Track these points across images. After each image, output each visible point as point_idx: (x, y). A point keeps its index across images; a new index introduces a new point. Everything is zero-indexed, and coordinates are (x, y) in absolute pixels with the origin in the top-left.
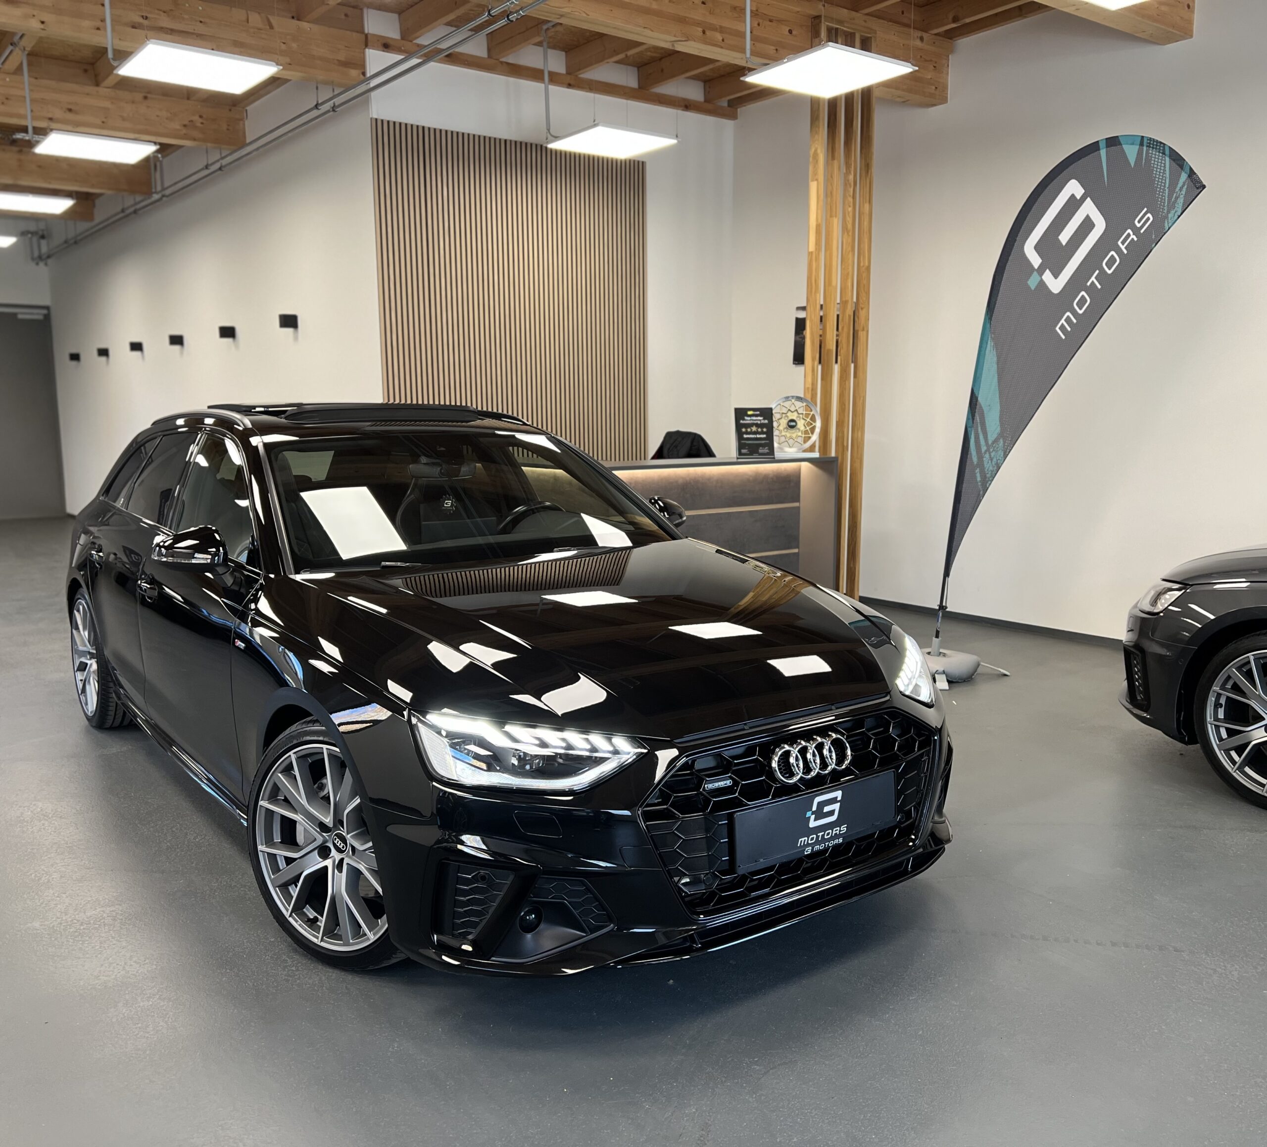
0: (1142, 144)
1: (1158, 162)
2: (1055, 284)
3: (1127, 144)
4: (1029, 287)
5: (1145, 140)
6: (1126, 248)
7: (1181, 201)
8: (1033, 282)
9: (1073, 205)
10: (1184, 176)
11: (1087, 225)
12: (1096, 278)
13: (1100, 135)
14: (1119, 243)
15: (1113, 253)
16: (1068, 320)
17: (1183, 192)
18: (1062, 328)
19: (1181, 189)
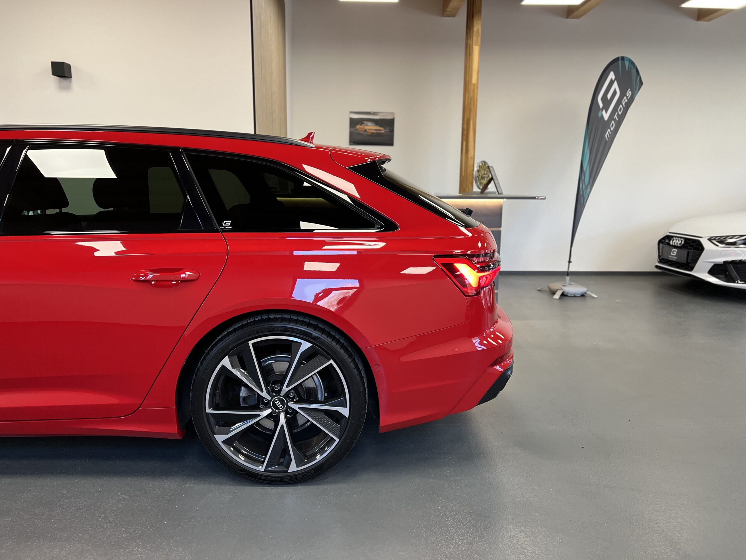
0: (629, 62)
1: (633, 70)
2: (606, 116)
3: (626, 61)
4: (598, 116)
5: (631, 61)
6: (625, 104)
7: (638, 88)
8: (600, 115)
9: (612, 83)
10: (638, 78)
11: (615, 93)
12: (617, 116)
13: (620, 55)
14: (623, 102)
15: (621, 106)
16: (609, 133)
17: (638, 84)
18: (607, 136)
19: (638, 83)
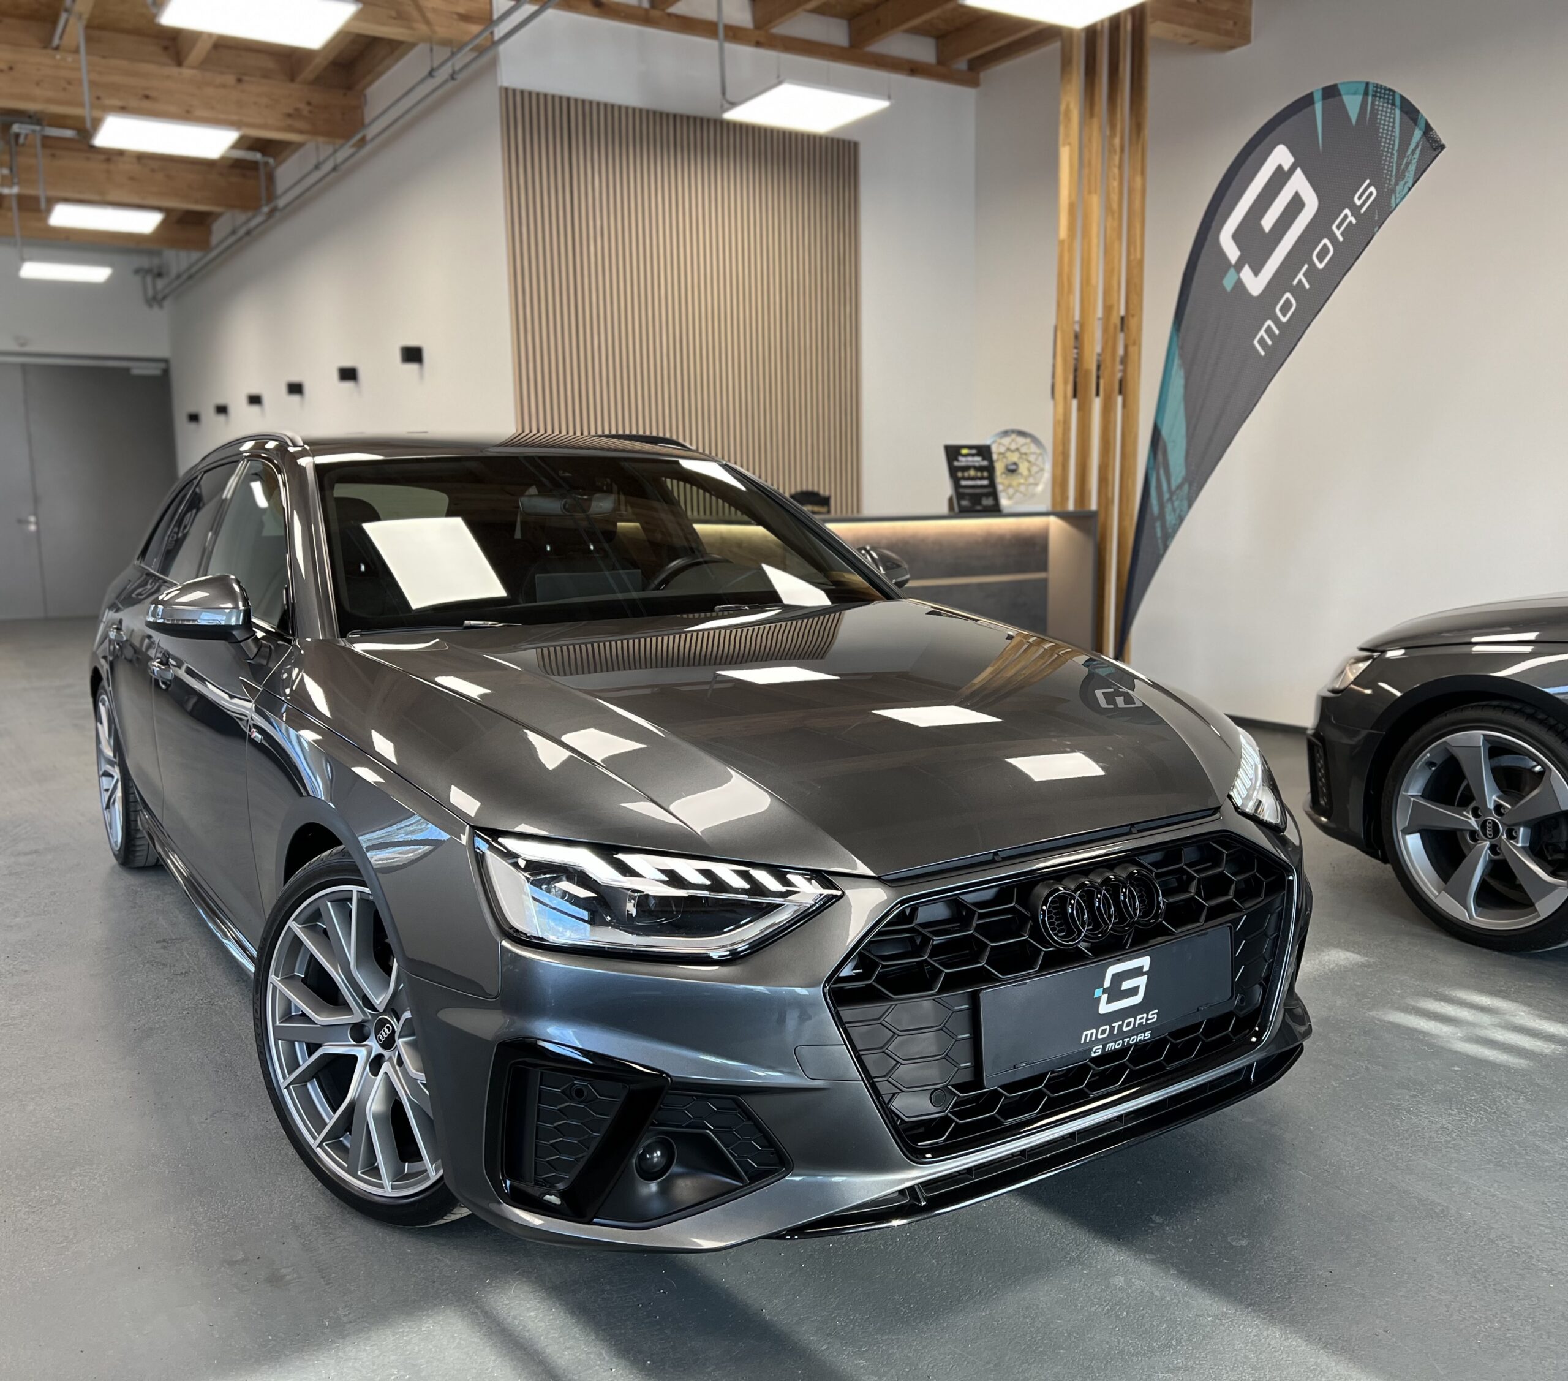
0: (1366, 93)
1: (1386, 116)
2: (1255, 284)
3: (1348, 94)
4: (1224, 289)
5: (1371, 88)
6: (1342, 234)
7: (1412, 168)
8: (1228, 283)
9: (1280, 177)
10: (1418, 134)
11: (1296, 204)
12: (1305, 275)
13: (1315, 84)
14: (1334, 227)
15: (1325, 241)
16: (1269, 330)
17: (1416, 156)
18: (1262, 341)
19: (1413, 152)
